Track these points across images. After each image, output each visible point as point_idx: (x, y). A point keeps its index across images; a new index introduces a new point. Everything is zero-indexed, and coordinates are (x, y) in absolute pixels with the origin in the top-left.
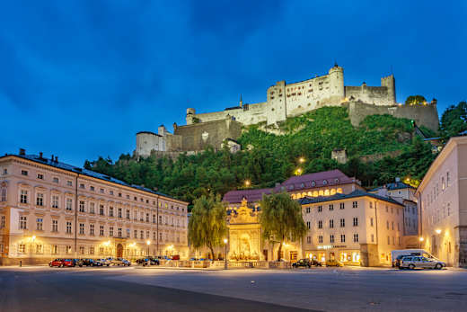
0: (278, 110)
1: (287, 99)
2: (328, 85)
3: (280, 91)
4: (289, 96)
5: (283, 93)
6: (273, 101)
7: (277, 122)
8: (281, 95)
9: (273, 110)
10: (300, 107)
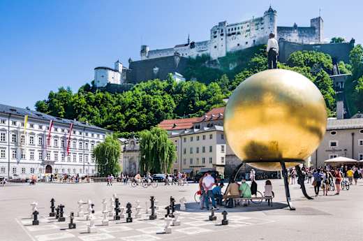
0: (219, 47)
1: (228, 37)
2: (263, 26)
3: (222, 31)
4: (229, 35)
5: (224, 33)
6: (216, 39)
7: (218, 58)
8: (222, 35)
9: (215, 47)
10: (238, 45)
